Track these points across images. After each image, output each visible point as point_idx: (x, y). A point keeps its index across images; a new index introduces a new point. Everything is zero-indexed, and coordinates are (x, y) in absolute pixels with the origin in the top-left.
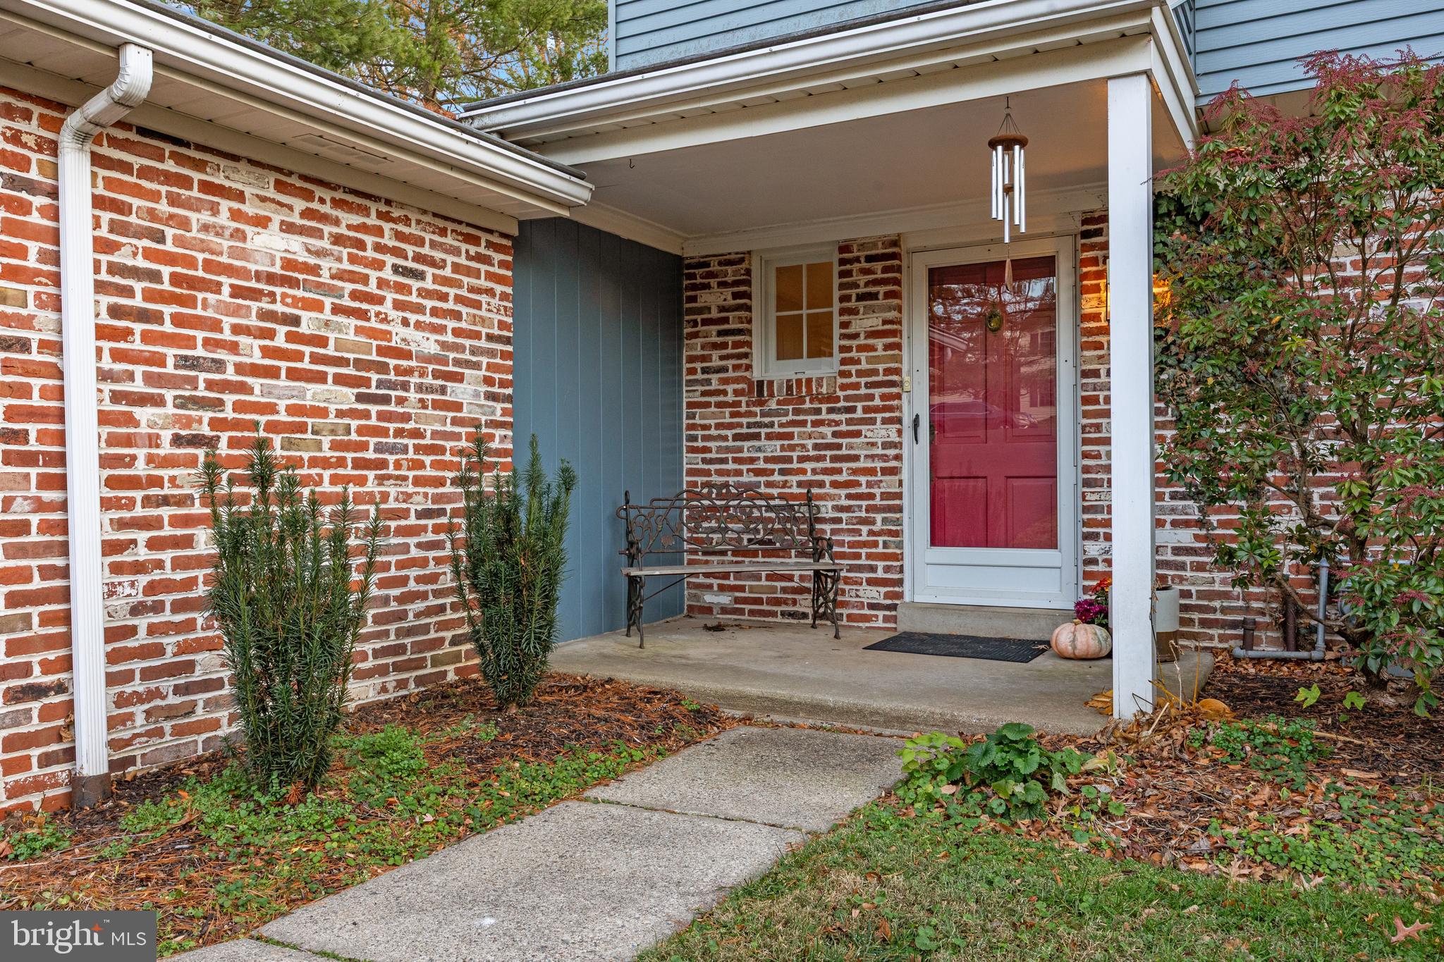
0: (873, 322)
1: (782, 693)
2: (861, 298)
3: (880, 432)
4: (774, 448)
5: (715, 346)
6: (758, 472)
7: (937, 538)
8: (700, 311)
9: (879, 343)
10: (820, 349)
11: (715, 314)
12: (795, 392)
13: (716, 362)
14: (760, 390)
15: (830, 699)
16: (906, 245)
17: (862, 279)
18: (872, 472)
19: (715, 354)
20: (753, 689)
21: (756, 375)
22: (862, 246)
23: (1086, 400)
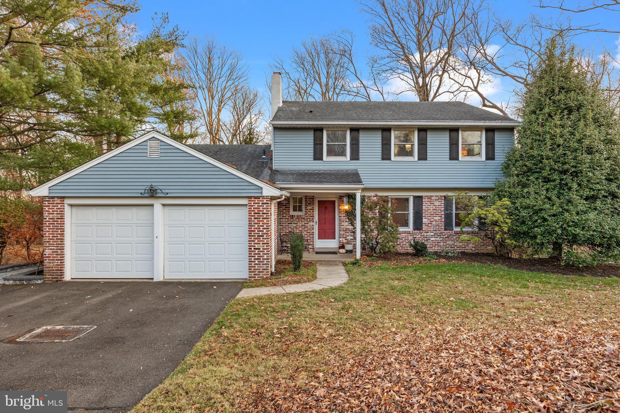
0: (310, 208)
1: (320, 259)
2: (309, 204)
3: (311, 223)
4: (295, 225)
5: (284, 209)
6: (292, 229)
7: (319, 238)
8: (282, 204)
9: (311, 211)
10: (300, 210)
11: (284, 204)
12: (298, 217)
13: (285, 212)
14: (292, 217)
15: (326, 260)
16: (315, 197)
17: (309, 201)
18: (310, 229)
19: (285, 211)
20: (316, 259)
21: (291, 214)
22: (309, 196)
23: (340, 220)
